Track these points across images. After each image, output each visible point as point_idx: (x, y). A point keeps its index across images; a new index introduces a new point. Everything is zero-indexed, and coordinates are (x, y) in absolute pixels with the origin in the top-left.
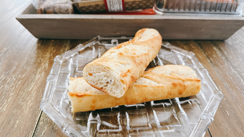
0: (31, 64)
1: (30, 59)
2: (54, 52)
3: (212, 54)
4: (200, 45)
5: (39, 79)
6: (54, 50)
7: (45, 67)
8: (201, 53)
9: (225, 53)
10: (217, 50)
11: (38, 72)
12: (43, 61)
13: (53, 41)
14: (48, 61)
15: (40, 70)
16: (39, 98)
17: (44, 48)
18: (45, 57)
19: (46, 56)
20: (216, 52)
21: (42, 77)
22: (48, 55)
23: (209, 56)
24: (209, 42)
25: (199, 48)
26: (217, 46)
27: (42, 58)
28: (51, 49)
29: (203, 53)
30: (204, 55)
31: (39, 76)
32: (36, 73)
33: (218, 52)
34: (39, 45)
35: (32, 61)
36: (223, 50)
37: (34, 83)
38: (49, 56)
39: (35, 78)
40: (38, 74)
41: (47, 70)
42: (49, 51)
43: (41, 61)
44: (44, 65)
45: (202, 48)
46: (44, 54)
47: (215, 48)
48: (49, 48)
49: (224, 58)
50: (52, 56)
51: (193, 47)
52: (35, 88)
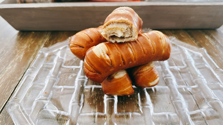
0: (5, 55)
1: (5, 51)
2: (32, 43)
3: (204, 42)
4: (190, 34)
5: (9, 70)
6: (32, 41)
7: (19, 58)
8: (192, 42)
9: (219, 42)
10: (210, 39)
11: (10, 64)
12: (19, 52)
13: (33, 33)
14: (24, 52)
15: (13, 61)
16: (4, 92)
17: (22, 39)
18: (21, 48)
19: (23, 47)
20: (208, 41)
21: (14, 69)
22: (25, 46)
23: (202, 45)
24: (200, 31)
25: (190, 37)
26: (209, 35)
27: (18, 49)
28: (30, 41)
29: (194, 42)
30: (196, 44)
31: (10, 68)
32: (8, 65)
33: (211, 41)
34: (19, 37)
35: (7, 52)
36: (216, 39)
37: (3, 75)
38: (26, 48)
39: (6, 69)
40: (9, 65)
41: (20, 61)
42: (28, 42)
43: (16, 52)
44: (19, 57)
45: (192, 36)
46: (21, 45)
47: (207, 37)
48: (28, 40)
49: (218, 47)
50: (29, 47)
51: (182, 36)
52: (2, 80)
